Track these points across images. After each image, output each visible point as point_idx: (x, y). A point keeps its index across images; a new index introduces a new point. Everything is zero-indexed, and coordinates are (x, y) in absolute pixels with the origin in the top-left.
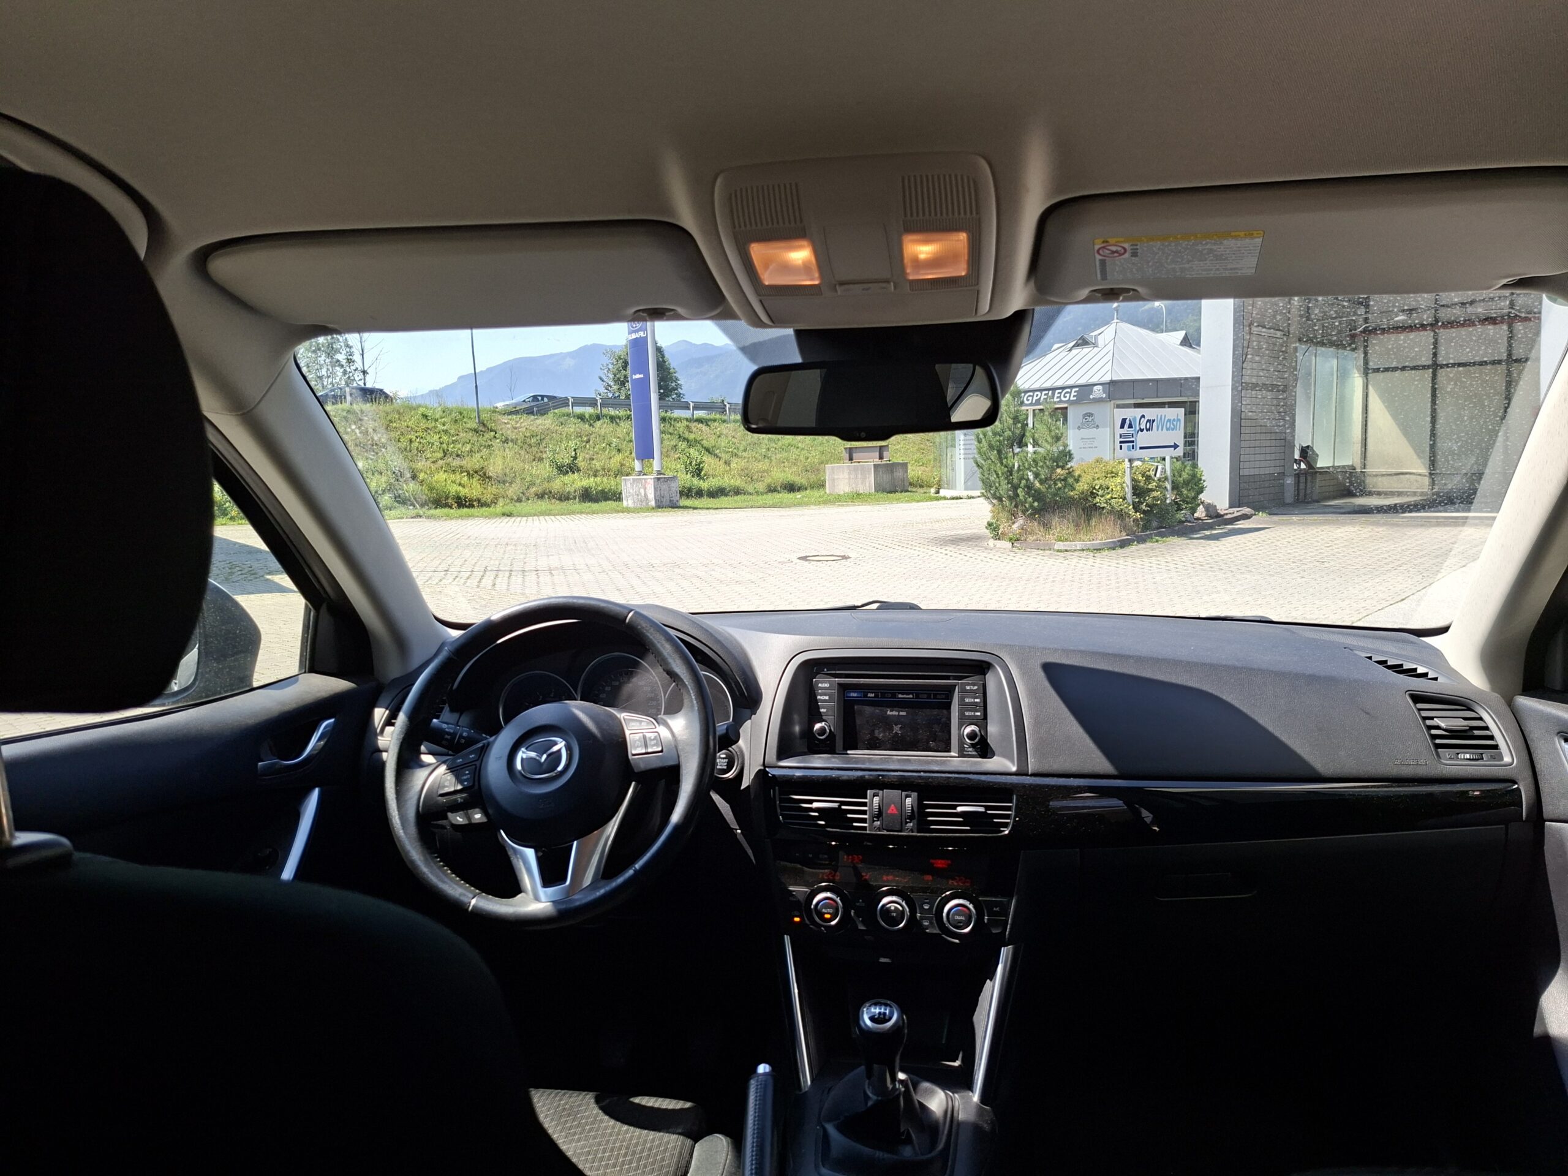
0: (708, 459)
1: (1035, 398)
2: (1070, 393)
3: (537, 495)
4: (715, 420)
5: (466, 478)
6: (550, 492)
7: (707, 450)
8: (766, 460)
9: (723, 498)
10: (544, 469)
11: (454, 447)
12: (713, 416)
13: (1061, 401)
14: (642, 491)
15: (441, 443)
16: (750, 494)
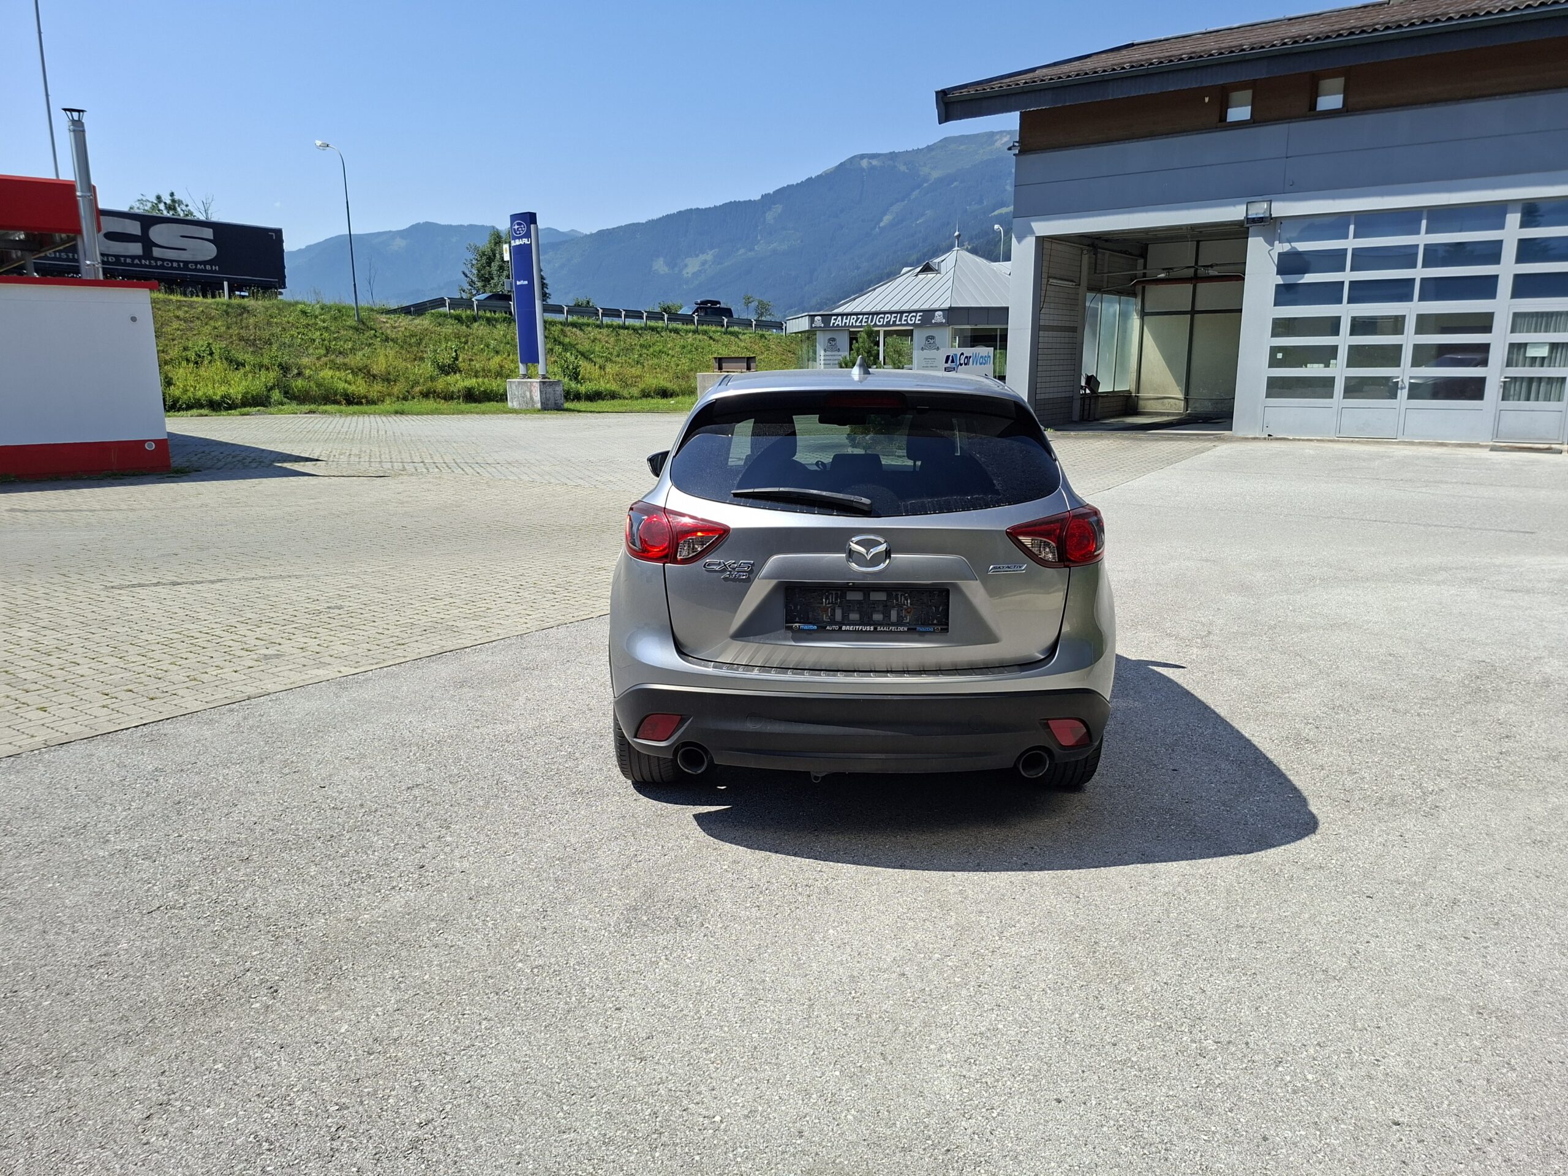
0: (583, 363)
1: (886, 320)
2: (916, 317)
3: (421, 393)
4: (588, 325)
5: (350, 376)
6: (435, 392)
7: (583, 354)
8: (639, 366)
9: (600, 402)
10: (428, 368)
11: (335, 345)
12: (585, 320)
13: (908, 324)
14: (528, 394)
15: (324, 340)
16: (625, 398)
